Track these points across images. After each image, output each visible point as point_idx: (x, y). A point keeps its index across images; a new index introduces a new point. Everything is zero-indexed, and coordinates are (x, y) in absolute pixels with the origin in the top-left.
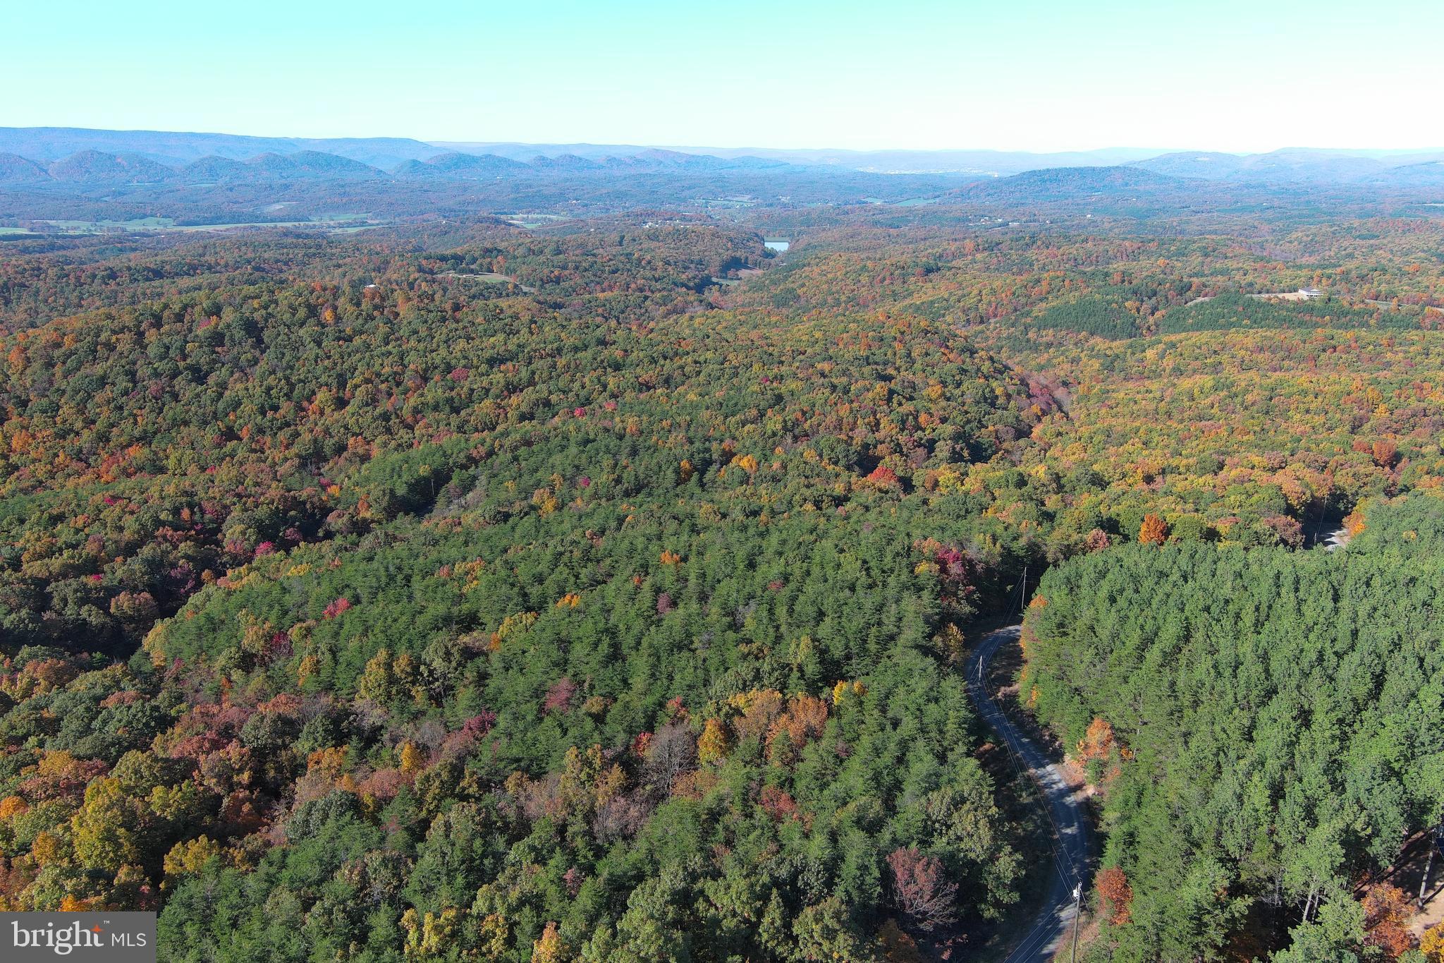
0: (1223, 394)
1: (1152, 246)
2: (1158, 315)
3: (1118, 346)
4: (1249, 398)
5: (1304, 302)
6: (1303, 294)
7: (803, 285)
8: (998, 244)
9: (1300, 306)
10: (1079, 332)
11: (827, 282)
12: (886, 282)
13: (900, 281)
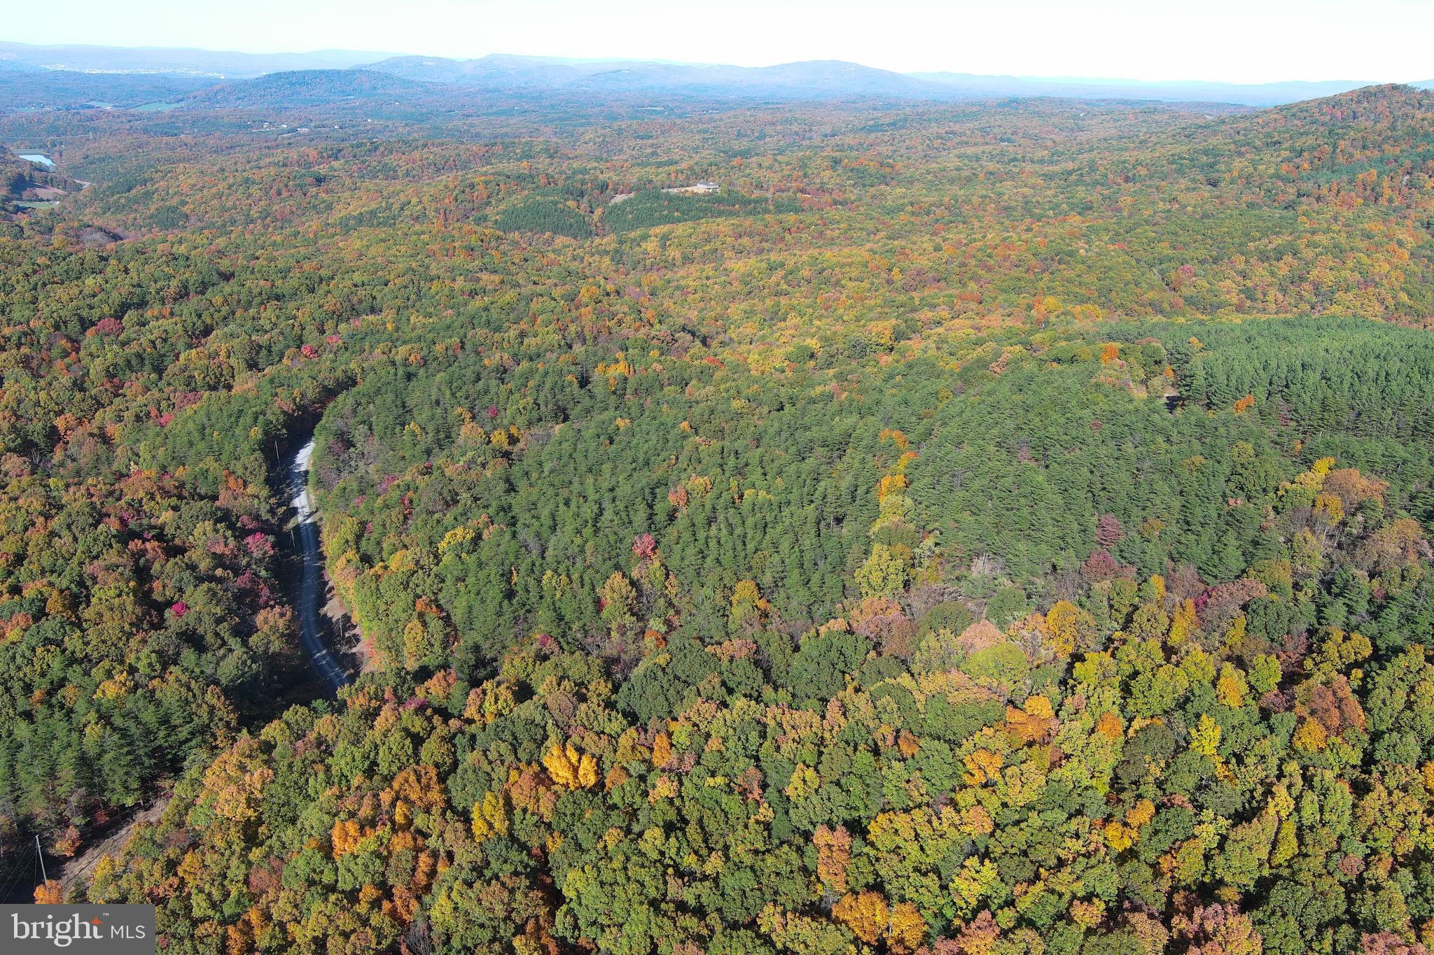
0: (780, 273)
1: (498, 149)
2: (598, 212)
3: (609, 241)
4: (805, 273)
5: (711, 194)
6: (700, 188)
7: (184, 203)
8: (340, 151)
9: (712, 199)
10: (543, 233)
11: (214, 197)
12: (285, 194)
13: (298, 194)
